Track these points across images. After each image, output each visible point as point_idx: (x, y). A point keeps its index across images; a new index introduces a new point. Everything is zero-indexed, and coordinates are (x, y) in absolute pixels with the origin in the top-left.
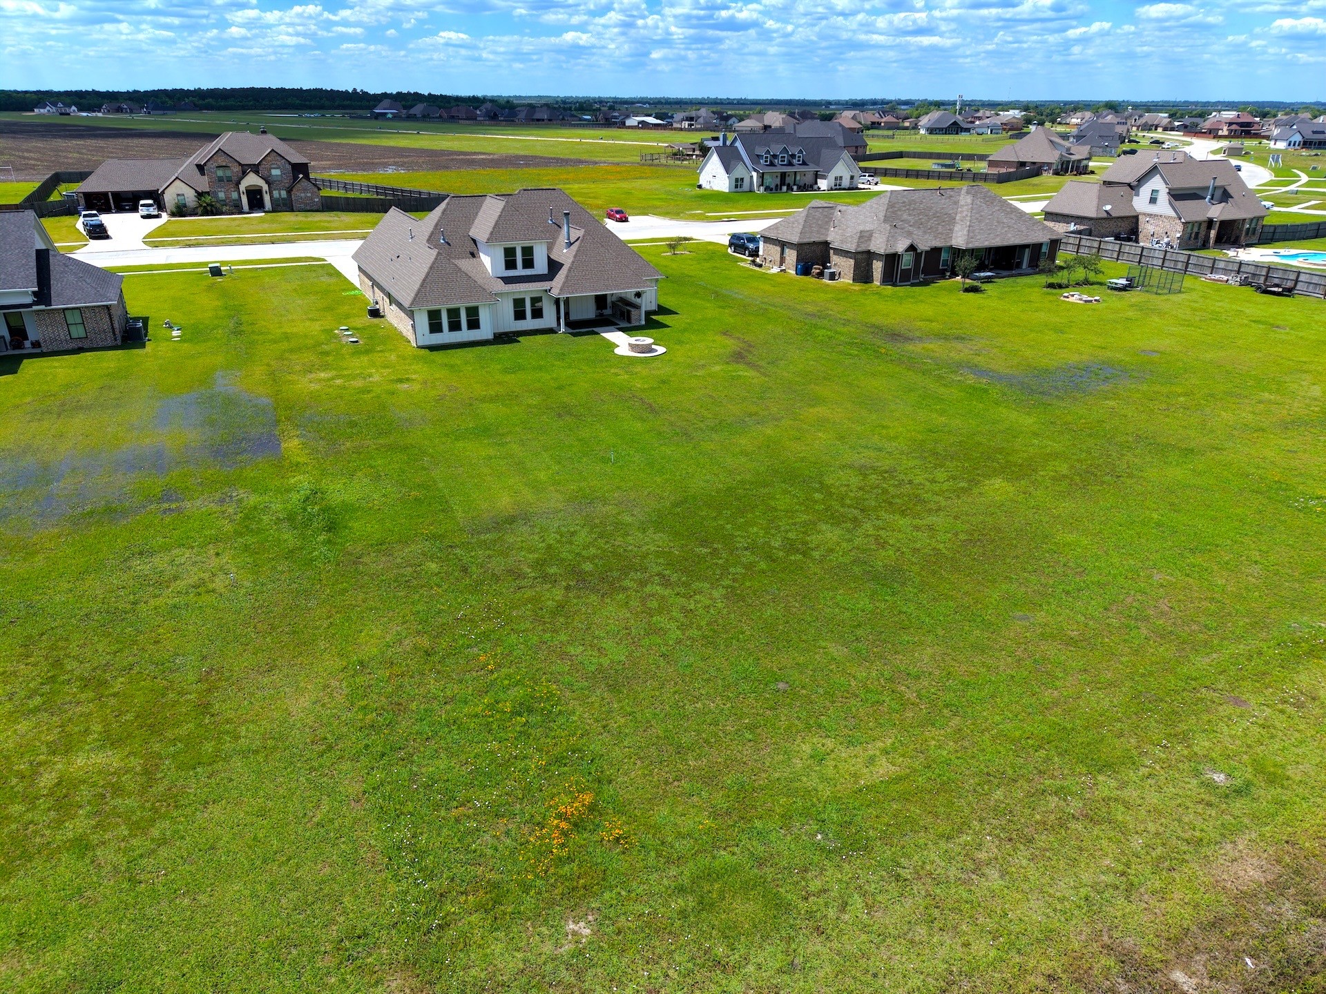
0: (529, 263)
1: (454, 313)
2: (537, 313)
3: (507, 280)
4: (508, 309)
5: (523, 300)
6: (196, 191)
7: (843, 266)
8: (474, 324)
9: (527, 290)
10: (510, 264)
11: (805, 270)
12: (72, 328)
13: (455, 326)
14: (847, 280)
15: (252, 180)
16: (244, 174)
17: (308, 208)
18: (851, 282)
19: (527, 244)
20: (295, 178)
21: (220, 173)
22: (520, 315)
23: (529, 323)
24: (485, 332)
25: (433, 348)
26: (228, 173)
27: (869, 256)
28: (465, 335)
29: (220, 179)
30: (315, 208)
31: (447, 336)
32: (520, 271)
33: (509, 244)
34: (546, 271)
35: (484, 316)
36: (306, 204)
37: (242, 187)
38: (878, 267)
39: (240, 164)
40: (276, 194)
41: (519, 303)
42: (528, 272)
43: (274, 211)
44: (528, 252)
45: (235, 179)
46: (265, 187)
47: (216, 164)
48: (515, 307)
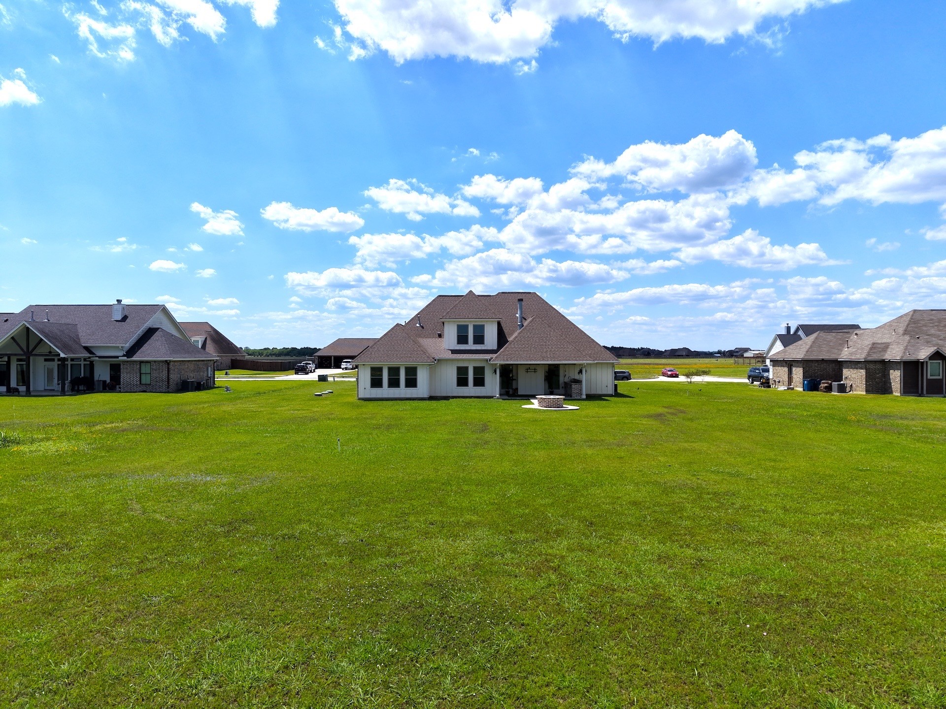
0: (479, 339)
1: (394, 371)
2: (479, 382)
3: (457, 352)
4: (451, 375)
7: (855, 378)
8: (412, 382)
9: (472, 360)
11: (812, 385)
12: (143, 377)
13: (394, 383)
14: (860, 391)
18: (864, 393)
22: (462, 381)
23: (470, 390)
27: (886, 365)
28: (402, 391)
31: (385, 391)
32: (471, 346)
34: (495, 348)
35: (422, 376)
38: (896, 376)
41: (462, 371)
48: (458, 374)
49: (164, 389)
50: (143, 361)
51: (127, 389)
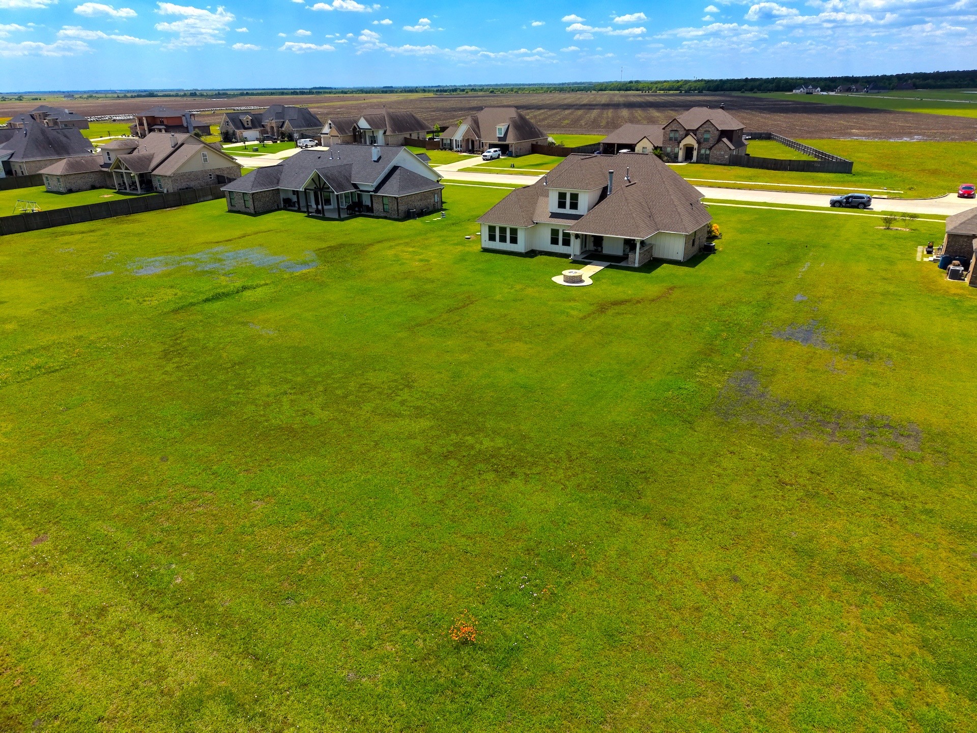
0: (574, 206)
1: (503, 230)
2: (567, 242)
4: (548, 236)
5: (557, 231)
8: (514, 240)
9: (562, 225)
10: (562, 205)
13: (503, 239)
15: (690, 140)
17: (719, 162)
19: (575, 191)
21: (672, 135)
22: (554, 241)
23: (560, 248)
24: (520, 247)
26: (677, 135)
28: (508, 246)
29: (671, 139)
30: (723, 162)
32: (567, 210)
33: (563, 190)
35: (521, 236)
36: (718, 159)
37: (681, 145)
39: (685, 129)
40: (703, 151)
41: (555, 232)
42: (573, 212)
44: (575, 197)
45: (679, 139)
46: (696, 146)
47: (670, 129)
48: (552, 234)
49: (396, 217)
50: (383, 196)
51: (377, 214)
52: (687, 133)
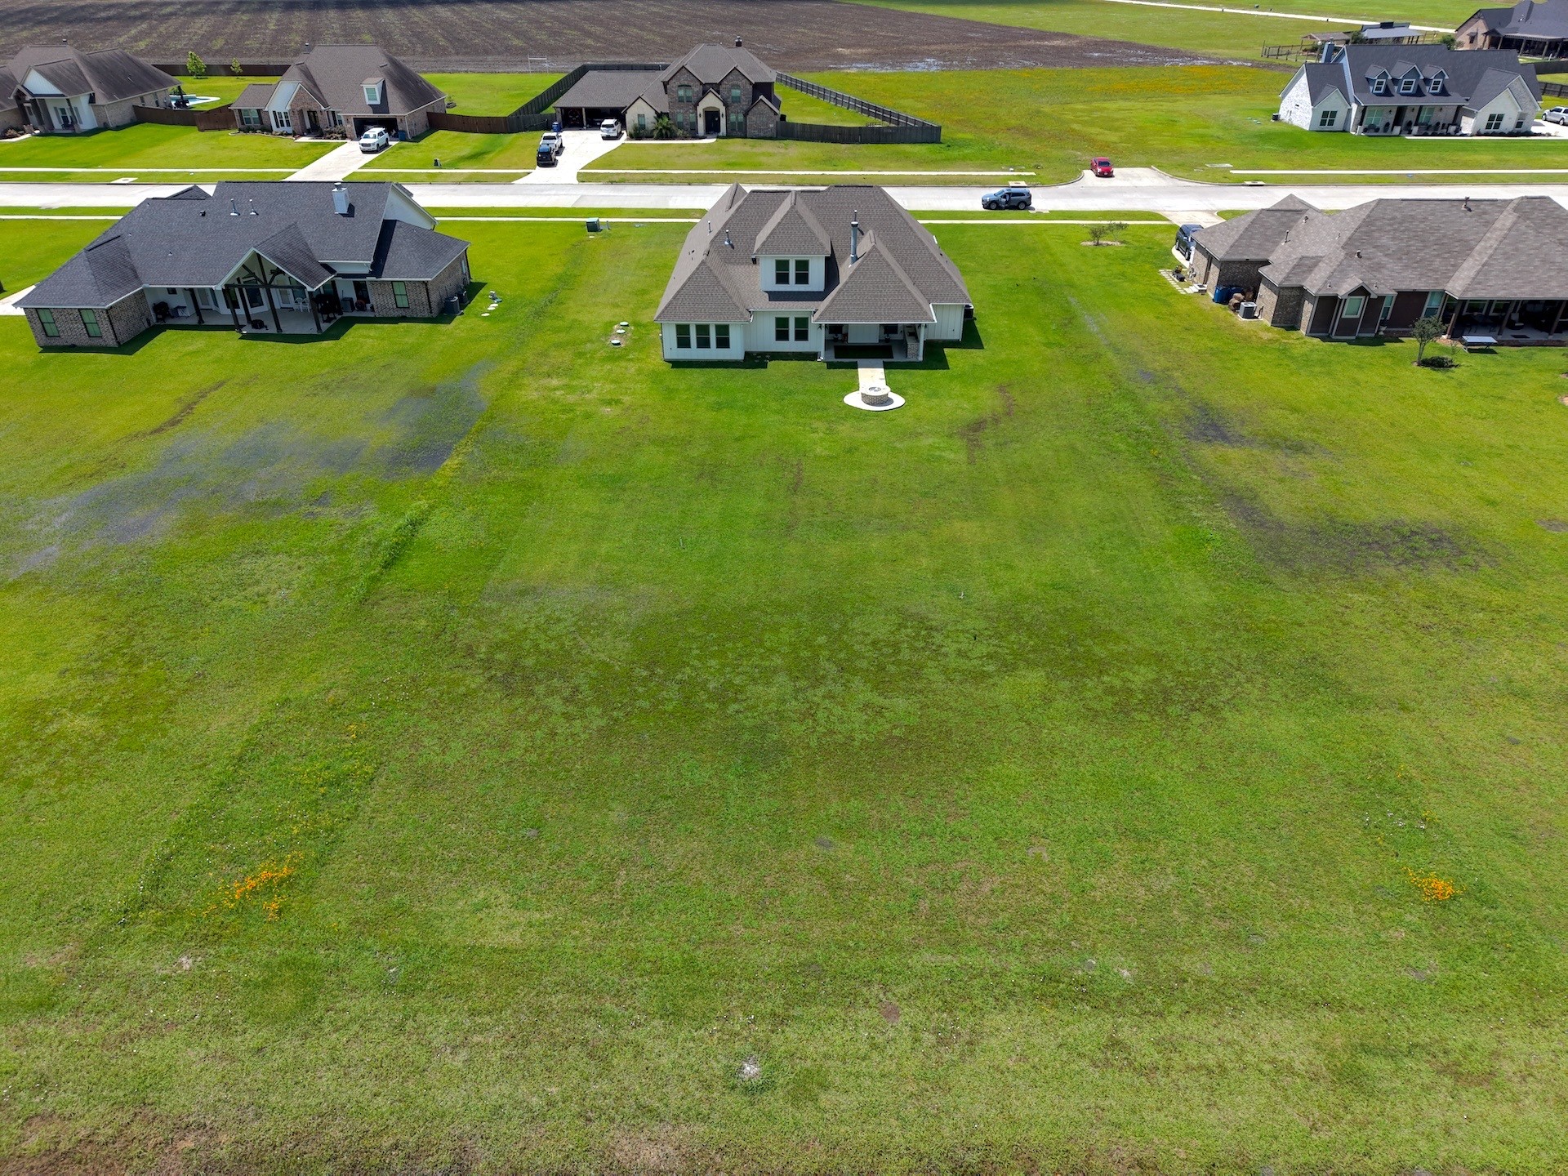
0: (802, 278)
1: (703, 330)
2: (802, 335)
3: (774, 296)
4: (769, 328)
5: (786, 320)
6: (656, 112)
7: (1267, 300)
8: (723, 343)
9: (792, 310)
10: (782, 278)
11: (1223, 298)
12: (398, 297)
13: (703, 343)
14: (1265, 320)
15: (711, 101)
16: (705, 93)
17: (762, 134)
18: (1269, 324)
19: (802, 257)
20: (755, 98)
21: (681, 93)
22: (782, 335)
23: (792, 345)
24: (735, 352)
25: (677, 364)
26: (689, 93)
28: (714, 352)
29: (681, 100)
30: (769, 134)
32: (792, 286)
33: (782, 257)
34: (822, 289)
35: (735, 336)
36: (760, 130)
37: (700, 109)
38: (1308, 309)
39: (701, 83)
40: (733, 117)
42: (802, 288)
43: (728, 136)
44: (803, 266)
45: (694, 99)
46: (722, 110)
47: (678, 83)
48: (777, 326)
49: (426, 314)
50: (392, 282)
51: (383, 314)
52: (706, 89)
